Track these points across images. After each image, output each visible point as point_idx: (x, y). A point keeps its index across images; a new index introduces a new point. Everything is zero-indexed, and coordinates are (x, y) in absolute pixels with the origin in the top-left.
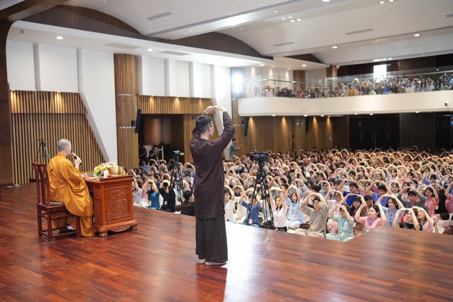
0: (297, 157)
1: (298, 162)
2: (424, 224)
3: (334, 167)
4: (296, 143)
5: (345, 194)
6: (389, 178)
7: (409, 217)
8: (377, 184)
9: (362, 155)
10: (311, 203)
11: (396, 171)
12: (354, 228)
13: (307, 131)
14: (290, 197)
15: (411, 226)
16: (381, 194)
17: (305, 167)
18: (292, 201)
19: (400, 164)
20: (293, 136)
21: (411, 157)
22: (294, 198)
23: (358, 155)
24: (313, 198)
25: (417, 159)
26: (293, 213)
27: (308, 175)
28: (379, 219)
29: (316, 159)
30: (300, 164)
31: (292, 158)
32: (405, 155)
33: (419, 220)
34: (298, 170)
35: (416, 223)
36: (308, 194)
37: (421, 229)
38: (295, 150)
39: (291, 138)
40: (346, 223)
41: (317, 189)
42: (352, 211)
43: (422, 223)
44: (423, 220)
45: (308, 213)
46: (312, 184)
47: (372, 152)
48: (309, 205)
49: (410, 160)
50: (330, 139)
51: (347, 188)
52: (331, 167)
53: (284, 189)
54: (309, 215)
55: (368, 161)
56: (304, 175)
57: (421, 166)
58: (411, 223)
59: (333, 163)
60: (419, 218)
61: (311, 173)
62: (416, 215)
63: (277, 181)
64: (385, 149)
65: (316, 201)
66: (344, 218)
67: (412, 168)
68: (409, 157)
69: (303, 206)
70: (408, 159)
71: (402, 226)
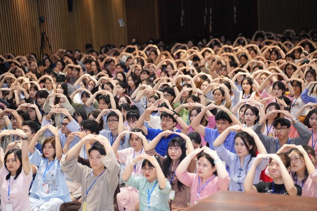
0: (53, 66)
1: (55, 75)
2: (304, 181)
3: (131, 82)
4: (50, 34)
5: (151, 135)
6: (237, 95)
7: (274, 170)
8: (213, 111)
9: (186, 54)
10: (83, 155)
11: (250, 82)
12: (171, 202)
13: (70, 9)
14: (41, 147)
15: (280, 189)
16: (221, 130)
17: (69, 86)
18: (44, 157)
19: (261, 68)
20: (42, 20)
21: (282, 52)
22: (50, 151)
23: (179, 54)
24: (89, 147)
25: (292, 56)
26: (46, 182)
27: (77, 99)
28: (216, 179)
29: (94, 67)
30: (59, 79)
31: (42, 68)
32: (270, 47)
33: (294, 175)
34: (55, 90)
35: (289, 182)
36: (78, 139)
37: (299, 193)
38: (47, 50)
39: (36, 24)
40: (155, 192)
41: (96, 128)
42: (167, 167)
43: (300, 179)
44: (302, 173)
45: (78, 178)
46: (85, 117)
47: (204, 46)
48: (81, 160)
49: (279, 56)
50: (121, 23)
51: (156, 122)
52: (124, 84)
53: (30, 132)
54: (80, 181)
55: (196, 65)
56: (70, 101)
57: (299, 68)
58: (278, 182)
59: (127, 74)
60: (294, 170)
61: (85, 95)
62: (288, 164)
63: (11, 117)
64: (230, 39)
65: (95, 153)
66: (150, 181)
67: (282, 74)
68: (277, 53)
69: (68, 162)
70: (274, 56)
71: (261, 189)
